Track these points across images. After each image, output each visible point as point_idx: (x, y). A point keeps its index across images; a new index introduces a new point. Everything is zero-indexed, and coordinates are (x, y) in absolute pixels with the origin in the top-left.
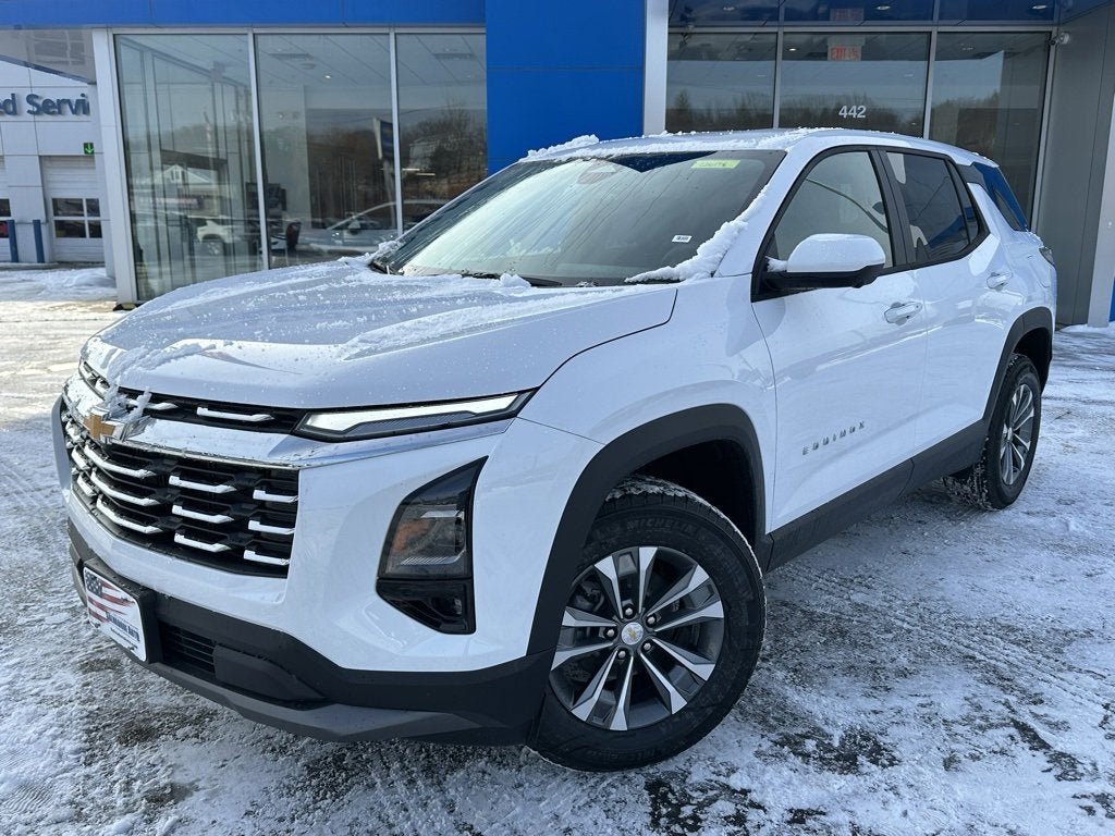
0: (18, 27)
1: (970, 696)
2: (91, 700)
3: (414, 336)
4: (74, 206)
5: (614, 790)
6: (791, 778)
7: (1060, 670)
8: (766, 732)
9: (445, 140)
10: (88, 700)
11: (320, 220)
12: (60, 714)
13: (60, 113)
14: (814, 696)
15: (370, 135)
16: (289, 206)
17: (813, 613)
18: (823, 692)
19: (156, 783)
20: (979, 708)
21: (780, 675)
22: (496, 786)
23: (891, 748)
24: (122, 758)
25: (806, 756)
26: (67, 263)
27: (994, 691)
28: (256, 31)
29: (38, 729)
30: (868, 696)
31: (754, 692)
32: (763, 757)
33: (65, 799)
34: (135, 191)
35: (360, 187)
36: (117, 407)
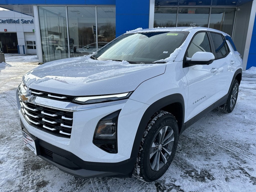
0: (19, 4)
1: (229, 161)
2: (26, 158)
3: (102, 77)
4: (31, 42)
5: (147, 185)
6: (189, 183)
7: (249, 154)
8: (182, 170)
9: (106, 30)
10: (25, 158)
11: (81, 46)
12: (18, 161)
13: (28, 23)
14: (193, 160)
15: (91, 28)
16: (74, 43)
17: (190, 138)
18: (195, 159)
19: (39, 181)
20: (232, 164)
21: (184, 154)
22: (119, 184)
23: (212, 175)
24: (32, 174)
25: (192, 177)
26: (30, 54)
27: (234, 160)
28: (67, 6)
29: (13, 166)
30: (205, 160)
31: (179, 159)
32: (182, 177)
33: (18, 185)
34: (42, 39)
35: (89, 39)
36: (29, 93)
